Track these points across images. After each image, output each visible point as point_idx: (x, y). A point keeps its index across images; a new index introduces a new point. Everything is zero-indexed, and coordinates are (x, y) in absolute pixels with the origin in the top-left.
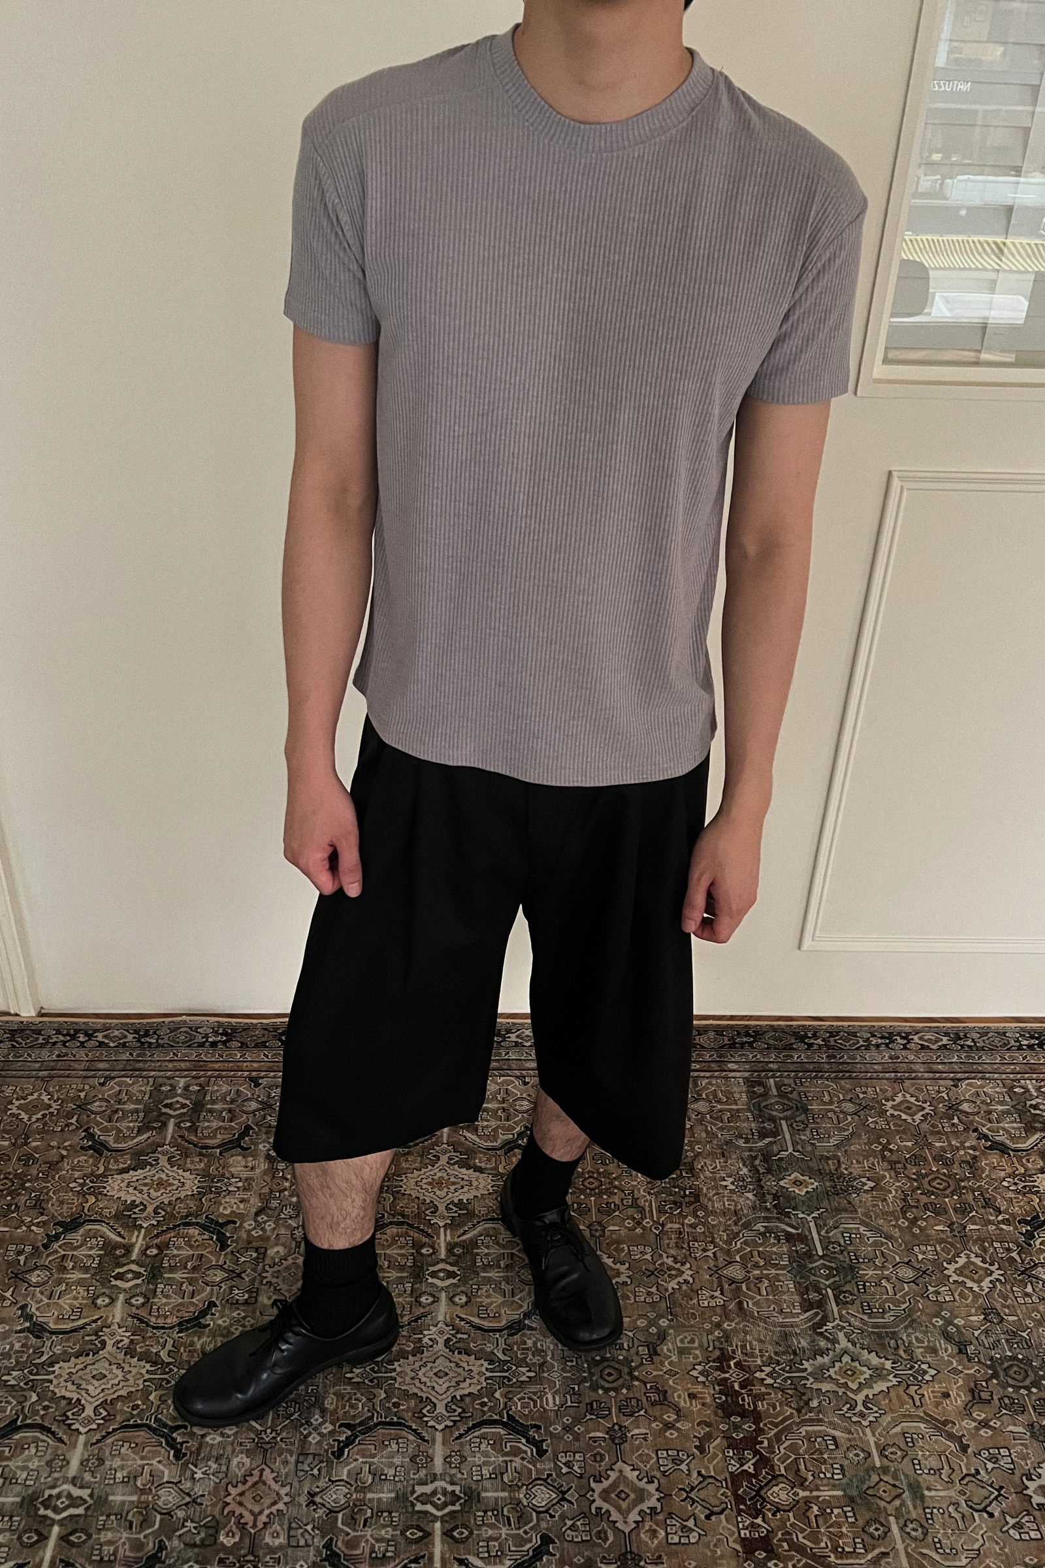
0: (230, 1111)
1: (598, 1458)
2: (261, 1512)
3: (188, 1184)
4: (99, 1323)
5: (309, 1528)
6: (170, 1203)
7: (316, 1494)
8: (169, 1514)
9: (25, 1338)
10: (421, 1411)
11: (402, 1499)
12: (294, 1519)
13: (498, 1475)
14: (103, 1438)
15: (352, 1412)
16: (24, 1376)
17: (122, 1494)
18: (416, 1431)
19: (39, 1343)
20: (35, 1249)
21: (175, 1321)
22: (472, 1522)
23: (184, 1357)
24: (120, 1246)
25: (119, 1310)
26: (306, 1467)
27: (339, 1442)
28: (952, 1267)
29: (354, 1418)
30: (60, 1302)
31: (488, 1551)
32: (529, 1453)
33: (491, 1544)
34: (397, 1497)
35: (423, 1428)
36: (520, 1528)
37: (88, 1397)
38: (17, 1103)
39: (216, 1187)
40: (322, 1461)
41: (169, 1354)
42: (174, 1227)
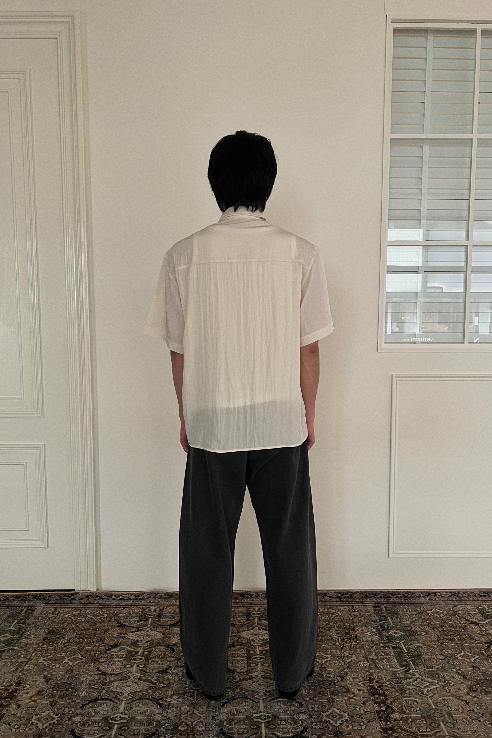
0: (172, 616)
1: (324, 706)
2: (194, 721)
3: (158, 635)
4: (127, 672)
5: (213, 725)
6: (152, 640)
7: (215, 716)
8: (159, 722)
9: (99, 676)
10: (253, 694)
11: (249, 718)
12: (207, 723)
13: (285, 711)
14: (132, 702)
15: (227, 695)
16: (100, 686)
17: (140, 717)
18: (252, 700)
19: (105, 677)
20: (101, 653)
21: (156, 671)
22: (276, 723)
23: (161, 681)
24: (133, 652)
25: (135, 668)
26: (211, 710)
27: (223, 703)
28: (458, 655)
29: (228, 696)
30: (112, 666)
31: (283, 731)
32: (297, 705)
33: (284, 729)
34: (247, 717)
35: (254, 699)
36: (295, 725)
37: (125, 691)
38: (91, 614)
39: (169, 636)
40: (217, 708)
41: (155, 680)
42: (154, 647)
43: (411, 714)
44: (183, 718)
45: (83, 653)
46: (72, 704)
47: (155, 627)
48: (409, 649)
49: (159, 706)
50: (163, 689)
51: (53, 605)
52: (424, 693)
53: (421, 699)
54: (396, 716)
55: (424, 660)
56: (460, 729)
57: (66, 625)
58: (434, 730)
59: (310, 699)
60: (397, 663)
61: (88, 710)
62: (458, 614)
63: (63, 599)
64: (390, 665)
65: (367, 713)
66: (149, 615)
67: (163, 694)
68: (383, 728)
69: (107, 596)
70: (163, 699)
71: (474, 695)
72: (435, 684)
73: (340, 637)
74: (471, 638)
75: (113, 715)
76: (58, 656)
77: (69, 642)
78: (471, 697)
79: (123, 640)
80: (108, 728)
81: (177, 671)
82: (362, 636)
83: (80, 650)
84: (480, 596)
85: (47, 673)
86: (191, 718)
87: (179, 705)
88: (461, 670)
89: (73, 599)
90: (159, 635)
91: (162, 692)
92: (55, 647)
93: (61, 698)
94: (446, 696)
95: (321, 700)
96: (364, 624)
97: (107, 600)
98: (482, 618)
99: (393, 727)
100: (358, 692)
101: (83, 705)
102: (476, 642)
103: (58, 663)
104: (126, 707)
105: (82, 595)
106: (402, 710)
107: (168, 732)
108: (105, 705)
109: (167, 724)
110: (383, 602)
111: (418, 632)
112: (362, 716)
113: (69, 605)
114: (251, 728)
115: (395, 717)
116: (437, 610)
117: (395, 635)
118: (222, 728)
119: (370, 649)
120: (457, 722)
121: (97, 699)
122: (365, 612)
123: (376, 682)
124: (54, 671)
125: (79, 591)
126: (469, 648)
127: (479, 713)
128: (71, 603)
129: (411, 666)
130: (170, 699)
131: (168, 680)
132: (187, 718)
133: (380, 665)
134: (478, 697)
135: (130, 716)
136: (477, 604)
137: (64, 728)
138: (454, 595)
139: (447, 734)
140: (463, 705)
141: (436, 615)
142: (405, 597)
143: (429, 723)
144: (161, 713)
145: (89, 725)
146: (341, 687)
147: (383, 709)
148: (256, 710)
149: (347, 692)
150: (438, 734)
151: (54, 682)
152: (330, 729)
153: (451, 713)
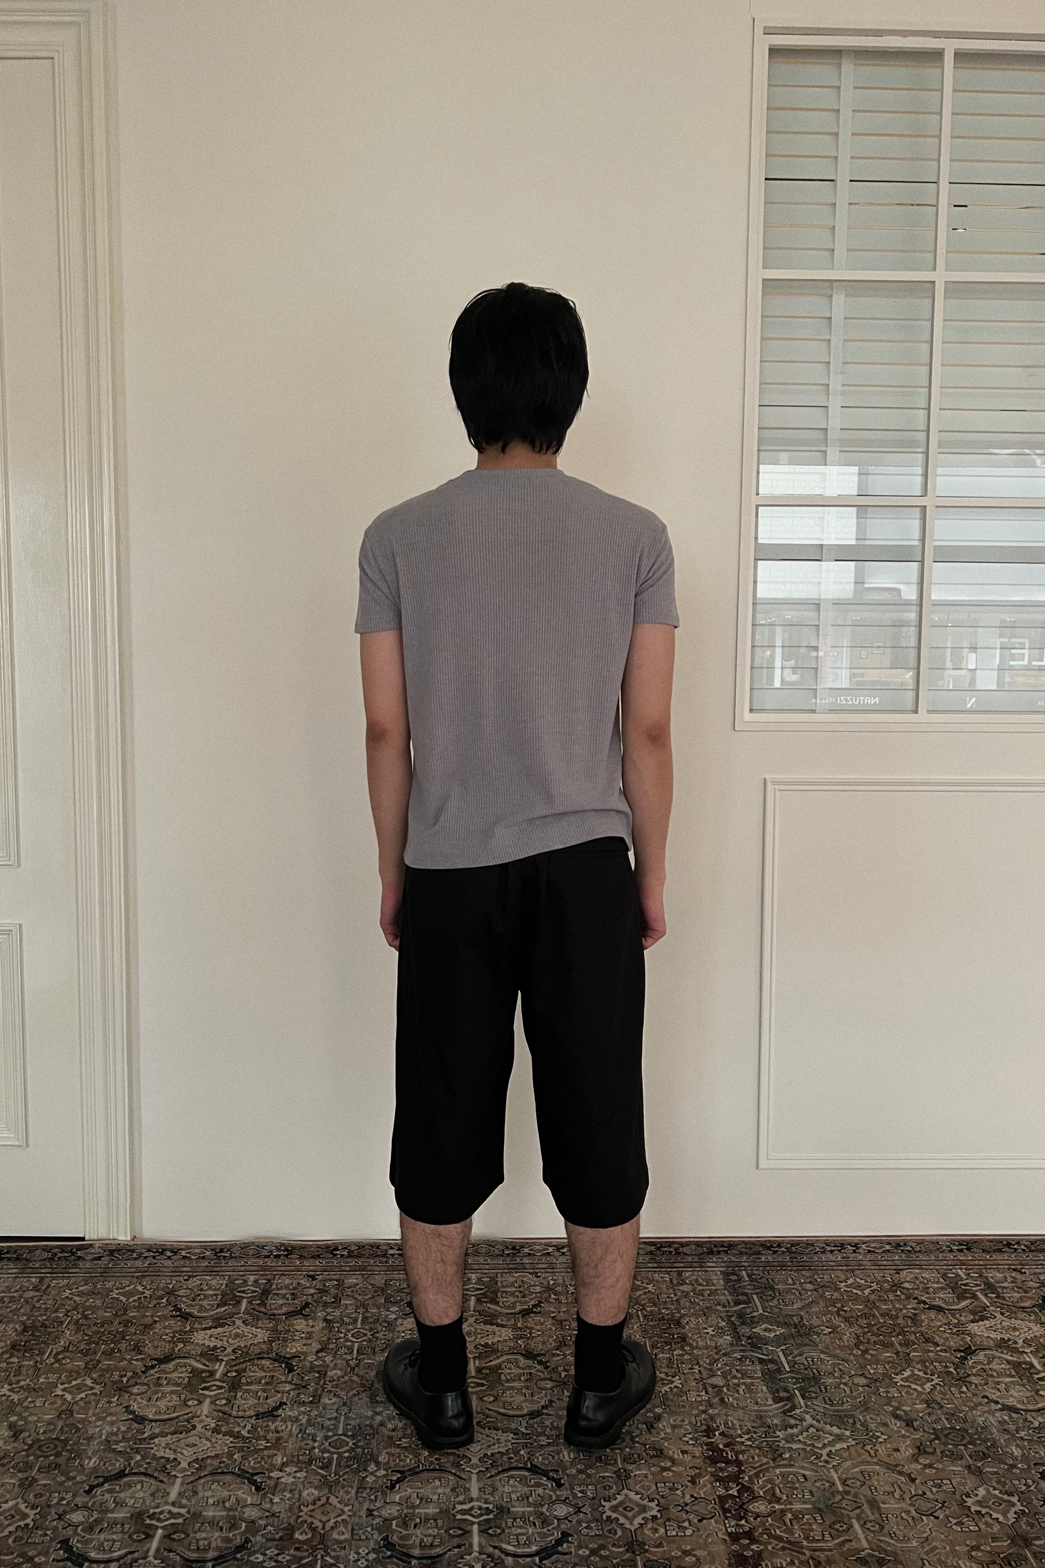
0: (293, 1294)
1: (607, 1488)
2: (329, 1521)
3: (260, 1336)
4: (190, 1415)
5: (369, 1529)
6: (245, 1346)
7: (373, 1510)
8: (253, 1522)
9: (130, 1424)
10: (458, 1462)
11: (445, 1512)
12: (356, 1524)
13: (524, 1498)
14: (196, 1480)
15: (401, 1463)
16: (130, 1446)
17: (213, 1511)
18: (454, 1474)
19: (141, 1427)
20: (135, 1374)
21: (252, 1413)
22: (504, 1525)
23: (262, 1434)
24: (205, 1371)
25: (206, 1407)
26: (364, 1495)
27: (391, 1480)
28: (899, 1377)
29: (404, 1466)
30: (157, 1403)
31: (518, 1541)
32: (550, 1485)
33: (520, 1537)
34: (441, 1511)
35: (460, 1472)
36: (543, 1528)
37: (182, 1457)
38: (117, 1291)
39: (283, 1338)
40: (378, 1492)
41: (249, 1432)
42: (250, 1360)
43: (791, 1504)
44: (306, 1514)
45: (95, 1376)
46: (66, 1484)
47: (254, 1318)
48: (795, 1363)
49: (253, 1488)
50: (266, 1452)
51: (35, 1271)
52: (822, 1459)
53: (813, 1470)
54: (760, 1507)
55: (826, 1389)
56: (893, 1535)
57: (61, 1315)
58: (839, 1537)
59: (580, 1472)
60: (768, 1395)
61: (100, 1497)
62: (903, 1288)
63: (59, 1258)
64: (751, 1398)
65: (696, 1502)
66: (243, 1292)
67: (265, 1463)
68: (730, 1534)
69: (154, 1252)
70: (265, 1473)
71: (928, 1461)
72: (845, 1441)
73: (650, 1338)
74: (927, 1341)
75: (154, 1508)
76: (41, 1380)
77: (68, 1351)
78: (920, 1466)
79: (185, 1345)
80: (143, 1537)
81: (297, 1413)
82: (696, 1337)
83: (89, 1369)
84: (951, 1251)
85: (15, 1418)
86: (322, 1513)
87: (297, 1485)
88: (904, 1408)
89: (79, 1258)
90: (262, 1335)
91: (262, 1458)
92: (37, 1362)
93: (44, 1472)
94: (869, 1463)
95: (602, 1475)
96: (703, 1310)
97: (154, 1261)
98: (953, 1297)
99: (752, 1530)
100: (681, 1457)
101: (90, 1486)
102: (938, 1349)
103: (40, 1397)
104: (182, 1490)
105: (100, 1250)
106: (774, 1494)
107: (270, 1544)
108: (139, 1487)
109: (269, 1527)
110: (744, 1264)
111: (815, 1327)
112: (687, 1508)
113: (70, 1271)
114: (450, 1534)
115: (757, 1510)
116: (858, 1280)
117: (767, 1334)
118: (387, 1536)
119: (711, 1364)
120: (887, 1520)
121: (121, 1474)
122: (706, 1285)
123: (720, 1434)
124: (31, 1414)
125: (94, 1240)
126: (923, 1362)
127: (936, 1501)
128: (75, 1266)
129: (796, 1401)
130: (278, 1472)
131: (277, 1432)
132: (313, 1514)
133: (731, 1399)
134: (935, 1466)
135: (192, 1510)
136: (944, 1267)
137: (47, 1535)
138: (897, 1249)
139: (866, 1545)
140: (902, 1482)
141: (855, 1291)
142: (791, 1253)
143: (828, 1523)
144: (258, 1502)
145: (101, 1530)
146: (645, 1446)
147: (734, 1492)
148: (463, 1497)
149: (657, 1456)
150: (847, 1546)
151: (31, 1438)
152: (617, 1537)
153: (875, 1501)
